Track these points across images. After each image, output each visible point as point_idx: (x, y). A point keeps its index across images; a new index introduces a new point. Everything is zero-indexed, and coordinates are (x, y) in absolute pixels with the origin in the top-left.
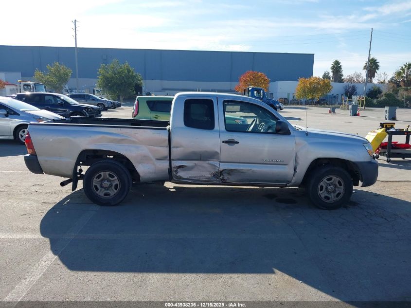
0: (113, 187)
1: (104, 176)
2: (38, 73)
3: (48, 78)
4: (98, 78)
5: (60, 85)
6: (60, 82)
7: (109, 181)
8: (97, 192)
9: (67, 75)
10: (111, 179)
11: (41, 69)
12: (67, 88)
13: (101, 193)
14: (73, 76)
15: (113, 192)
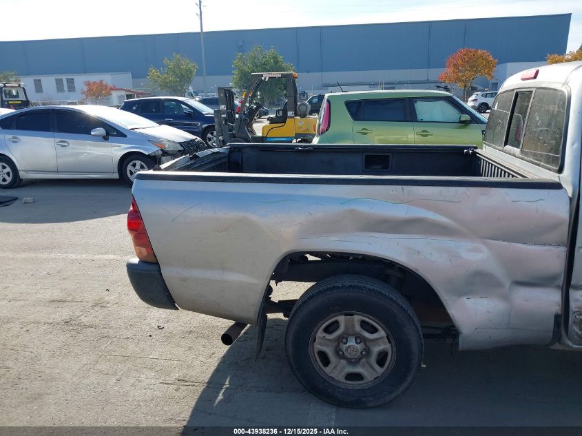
0: (373, 359)
1: (346, 325)
2: (153, 72)
3: (166, 78)
4: (234, 74)
5: (182, 86)
6: (181, 81)
7: (360, 339)
8: (327, 370)
9: (191, 72)
10: (367, 335)
11: (157, 67)
12: (192, 91)
13: (337, 371)
14: (199, 73)
15: (371, 372)
